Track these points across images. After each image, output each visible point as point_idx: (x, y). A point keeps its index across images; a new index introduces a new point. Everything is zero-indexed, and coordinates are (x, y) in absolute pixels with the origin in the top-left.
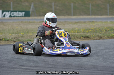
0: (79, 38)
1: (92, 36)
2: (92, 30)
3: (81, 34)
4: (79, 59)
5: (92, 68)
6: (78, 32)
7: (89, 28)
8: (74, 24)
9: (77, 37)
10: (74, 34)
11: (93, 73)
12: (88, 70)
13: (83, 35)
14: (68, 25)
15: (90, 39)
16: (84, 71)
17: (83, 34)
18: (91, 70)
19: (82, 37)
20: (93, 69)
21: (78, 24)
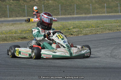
0: (17, 39)
1: (30, 36)
2: (29, 30)
3: (18, 35)
4: (18, 60)
5: (31, 68)
6: (15, 34)
7: (26, 29)
8: (11, 26)
9: (15, 38)
10: (12, 35)
11: (33, 73)
12: (28, 70)
13: (21, 37)
14: (5, 27)
15: (27, 40)
16: (24, 71)
17: (21, 35)
18: (31, 70)
19: (20, 37)
20: (33, 69)
21: (15, 26)
